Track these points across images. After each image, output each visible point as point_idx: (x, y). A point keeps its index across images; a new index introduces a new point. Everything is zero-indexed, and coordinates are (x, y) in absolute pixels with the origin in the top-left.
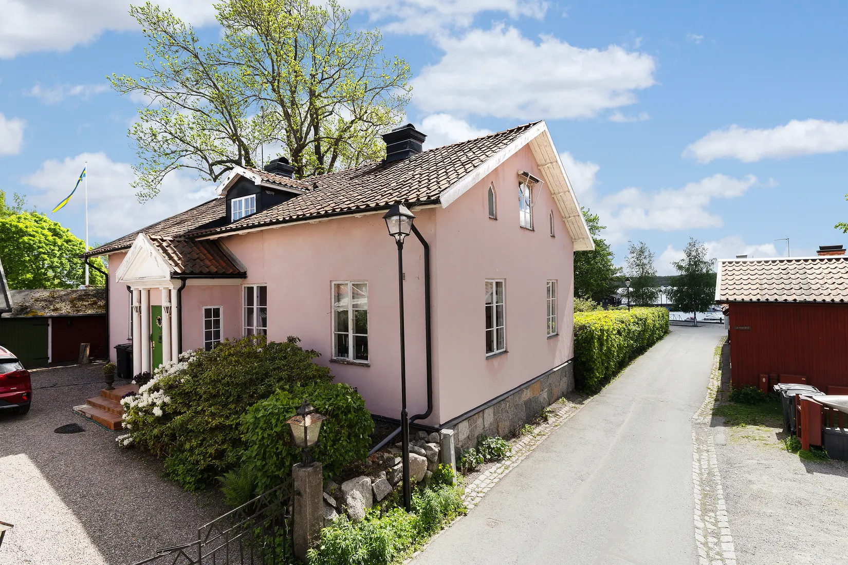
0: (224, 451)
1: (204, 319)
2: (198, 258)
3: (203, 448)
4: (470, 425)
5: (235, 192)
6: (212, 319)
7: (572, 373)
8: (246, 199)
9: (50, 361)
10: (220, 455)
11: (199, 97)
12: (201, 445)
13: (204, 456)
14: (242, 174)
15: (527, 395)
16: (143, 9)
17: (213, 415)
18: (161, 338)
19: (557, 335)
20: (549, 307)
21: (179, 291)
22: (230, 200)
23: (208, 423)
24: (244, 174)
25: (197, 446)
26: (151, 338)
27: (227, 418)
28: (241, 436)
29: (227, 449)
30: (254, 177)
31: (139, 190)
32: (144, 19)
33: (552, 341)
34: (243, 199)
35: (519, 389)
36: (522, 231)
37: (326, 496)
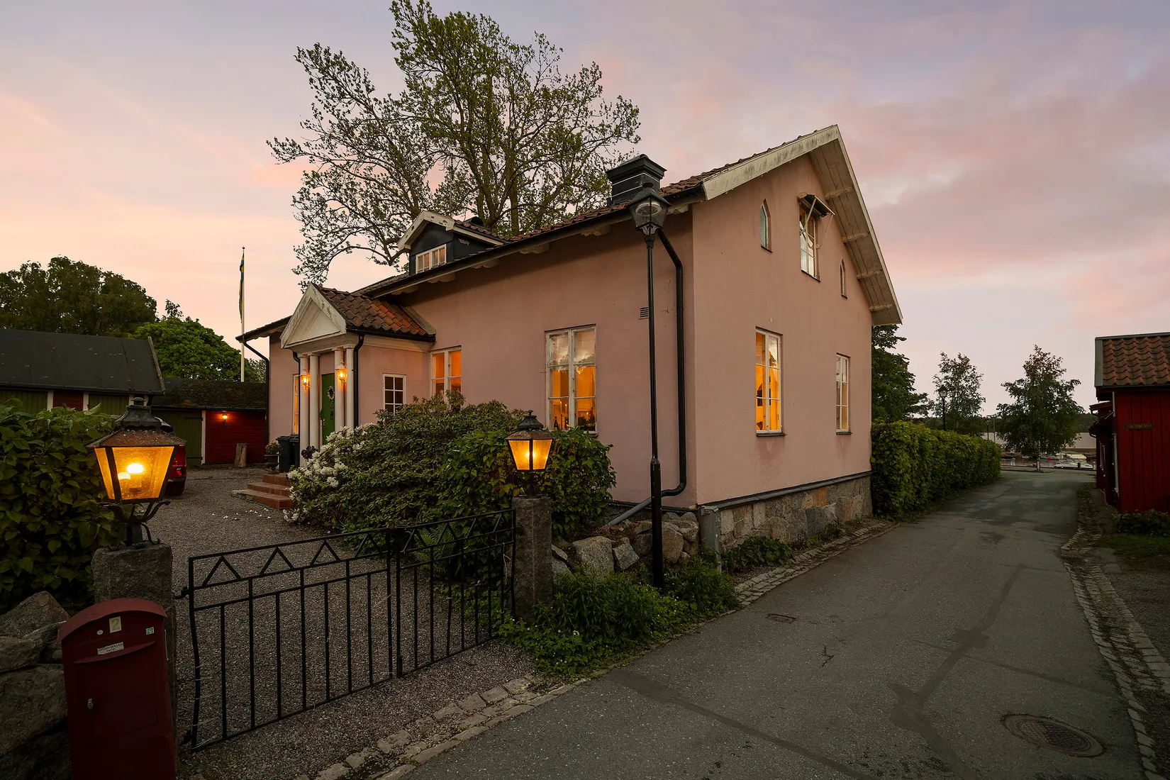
0: (417, 508)
1: (384, 390)
2: (378, 315)
3: (390, 507)
4: (735, 519)
5: (420, 245)
6: (394, 390)
7: (869, 492)
8: (434, 252)
9: (203, 462)
10: (412, 513)
11: (372, 165)
12: (388, 503)
13: (392, 516)
14: (430, 220)
15: (809, 501)
16: (310, 53)
17: (402, 468)
18: (333, 414)
19: (849, 433)
20: (838, 390)
21: (356, 350)
22: (415, 255)
23: (396, 476)
24: (432, 219)
25: (383, 504)
26: (321, 415)
27: (420, 471)
28: (438, 495)
29: (421, 506)
30: (444, 221)
31: (302, 277)
32: (312, 65)
33: (843, 438)
34: (430, 252)
35: (800, 491)
36: (803, 275)
37: (554, 548)
